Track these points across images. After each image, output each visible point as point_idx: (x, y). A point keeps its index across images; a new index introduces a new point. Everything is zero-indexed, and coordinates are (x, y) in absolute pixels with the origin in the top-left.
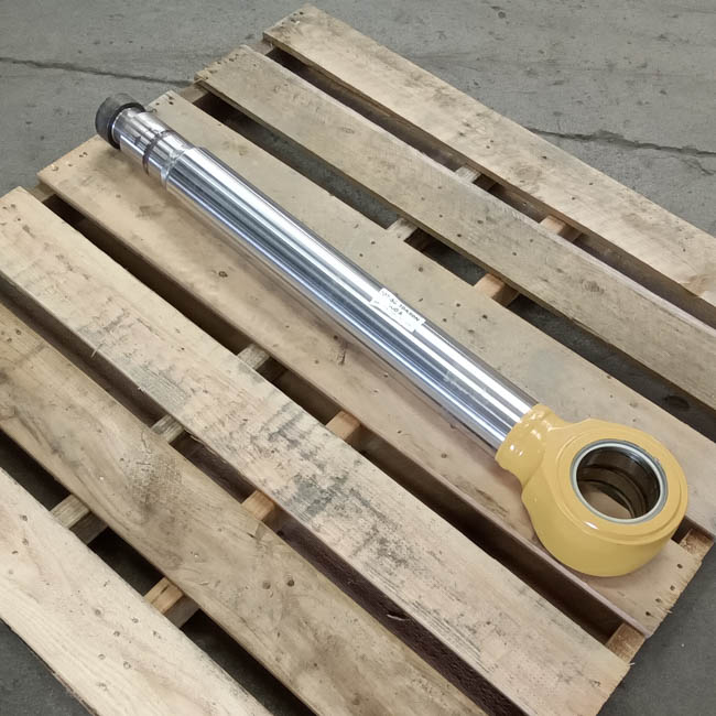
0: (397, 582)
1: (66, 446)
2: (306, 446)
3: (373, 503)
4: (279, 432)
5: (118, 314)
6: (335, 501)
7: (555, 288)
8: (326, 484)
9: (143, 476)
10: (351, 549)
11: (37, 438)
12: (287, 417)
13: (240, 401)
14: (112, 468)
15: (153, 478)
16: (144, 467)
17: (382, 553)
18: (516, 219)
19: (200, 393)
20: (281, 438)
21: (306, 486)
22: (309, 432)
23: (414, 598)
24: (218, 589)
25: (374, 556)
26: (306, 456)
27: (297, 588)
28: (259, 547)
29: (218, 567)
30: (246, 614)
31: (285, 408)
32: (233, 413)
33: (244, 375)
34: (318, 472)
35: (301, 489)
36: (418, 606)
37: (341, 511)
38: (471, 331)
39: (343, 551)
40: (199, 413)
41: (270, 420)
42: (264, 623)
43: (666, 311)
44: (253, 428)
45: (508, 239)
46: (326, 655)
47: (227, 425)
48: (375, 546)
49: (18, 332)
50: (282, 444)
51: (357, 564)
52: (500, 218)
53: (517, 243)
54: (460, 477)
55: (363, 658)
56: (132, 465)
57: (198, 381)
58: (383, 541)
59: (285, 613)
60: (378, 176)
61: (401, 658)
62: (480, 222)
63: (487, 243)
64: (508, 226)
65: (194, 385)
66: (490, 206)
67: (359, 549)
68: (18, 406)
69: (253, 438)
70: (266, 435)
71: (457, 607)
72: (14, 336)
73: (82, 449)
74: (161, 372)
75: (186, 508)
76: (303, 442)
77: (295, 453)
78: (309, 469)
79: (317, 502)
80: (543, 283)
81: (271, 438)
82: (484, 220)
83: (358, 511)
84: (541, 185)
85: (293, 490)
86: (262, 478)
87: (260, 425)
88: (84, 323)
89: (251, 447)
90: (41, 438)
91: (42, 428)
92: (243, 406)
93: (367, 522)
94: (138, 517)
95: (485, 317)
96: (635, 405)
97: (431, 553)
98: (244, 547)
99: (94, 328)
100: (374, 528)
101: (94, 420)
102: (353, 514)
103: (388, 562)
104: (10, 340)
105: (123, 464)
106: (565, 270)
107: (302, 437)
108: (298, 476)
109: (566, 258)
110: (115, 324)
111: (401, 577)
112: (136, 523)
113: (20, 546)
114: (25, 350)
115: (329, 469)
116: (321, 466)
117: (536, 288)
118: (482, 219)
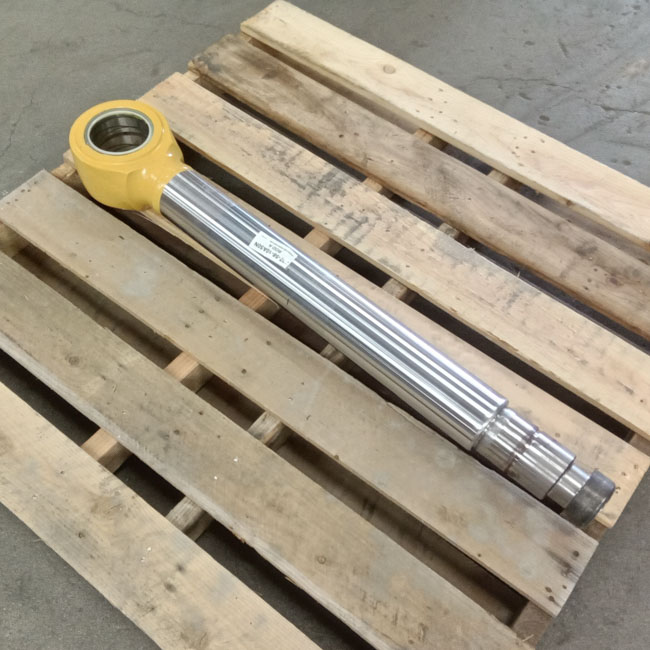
0: (274, 139)
1: (513, 207)
2: (339, 216)
3: (289, 181)
5: (511, 309)
6: (315, 182)
7: (114, 358)
8: (323, 191)
9: (452, 190)
10: (303, 155)
11: (535, 211)
12: (356, 234)
13: (395, 244)
15: (446, 190)
16: (452, 196)
17: (283, 153)
18: (136, 439)
19: (427, 248)
20: (359, 220)
21: (336, 190)
22: (338, 224)
23: (262, 131)
24: (386, 132)
25: (289, 151)
26: (339, 208)
27: (336, 134)
28: (365, 155)
29: (390, 143)
30: (367, 122)
31: (359, 241)
32: (398, 236)
33: (395, 264)
34: (329, 199)
35: (340, 187)
36: (259, 128)
37: (312, 176)
38: (202, 312)
39: (308, 154)
40: (424, 234)
41: (369, 232)
42: (354, 118)
43: (11, 339)
44: (380, 226)
45: (149, 412)
46: (316, 106)
47: (400, 226)
48: (287, 158)
49: (587, 289)
50: (358, 215)
51: (298, 148)
52: (154, 439)
53: (142, 407)
55: (294, 104)
56: (461, 197)
57: (430, 258)
58: (282, 160)
59: (342, 122)
60: (287, 488)
61: (270, 105)
62: (177, 432)
63: (175, 406)
64: (147, 430)
65: (432, 255)
66: (162, 456)
67: (298, 155)
68: (557, 231)
69: (379, 218)
70: (371, 221)
71: (234, 128)
72: (587, 284)
73: (500, 206)
74: (461, 263)
75: (417, 172)
76: (342, 218)
77: (347, 210)
78: (336, 200)
79: (329, 180)
80: (125, 363)
81: (366, 220)
82: (171, 433)
83: (299, 176)
84: (97, 491)
85: (346, 187)
86: (368, 193)
87: (375, 228)
88: (536, 298)
89: (380, 212)
90: (532, 212)
91: (534, 218)
92: (392, 241)
93: (293, 171)
94: (446, 167)
95: (187, 326)
96: (73, 255)
97: (249, 155)
98: (373, 153)
100: (287, 166)
101: (499, 225)
102: (303, 175)
103: (279, 148)
104: (589, 281)
105: (469, 197)
106: (99, 378)
107: (343, 221)
108: (343, 194)
109: (93, 392)
110: (511, 301)
111: (271, 141)
112: (448, 164)
113: (515, 150)
114: (572, 274)
115: (322, 201)
116: (327, 202)
117: (133, 358)
118: (175, 437)
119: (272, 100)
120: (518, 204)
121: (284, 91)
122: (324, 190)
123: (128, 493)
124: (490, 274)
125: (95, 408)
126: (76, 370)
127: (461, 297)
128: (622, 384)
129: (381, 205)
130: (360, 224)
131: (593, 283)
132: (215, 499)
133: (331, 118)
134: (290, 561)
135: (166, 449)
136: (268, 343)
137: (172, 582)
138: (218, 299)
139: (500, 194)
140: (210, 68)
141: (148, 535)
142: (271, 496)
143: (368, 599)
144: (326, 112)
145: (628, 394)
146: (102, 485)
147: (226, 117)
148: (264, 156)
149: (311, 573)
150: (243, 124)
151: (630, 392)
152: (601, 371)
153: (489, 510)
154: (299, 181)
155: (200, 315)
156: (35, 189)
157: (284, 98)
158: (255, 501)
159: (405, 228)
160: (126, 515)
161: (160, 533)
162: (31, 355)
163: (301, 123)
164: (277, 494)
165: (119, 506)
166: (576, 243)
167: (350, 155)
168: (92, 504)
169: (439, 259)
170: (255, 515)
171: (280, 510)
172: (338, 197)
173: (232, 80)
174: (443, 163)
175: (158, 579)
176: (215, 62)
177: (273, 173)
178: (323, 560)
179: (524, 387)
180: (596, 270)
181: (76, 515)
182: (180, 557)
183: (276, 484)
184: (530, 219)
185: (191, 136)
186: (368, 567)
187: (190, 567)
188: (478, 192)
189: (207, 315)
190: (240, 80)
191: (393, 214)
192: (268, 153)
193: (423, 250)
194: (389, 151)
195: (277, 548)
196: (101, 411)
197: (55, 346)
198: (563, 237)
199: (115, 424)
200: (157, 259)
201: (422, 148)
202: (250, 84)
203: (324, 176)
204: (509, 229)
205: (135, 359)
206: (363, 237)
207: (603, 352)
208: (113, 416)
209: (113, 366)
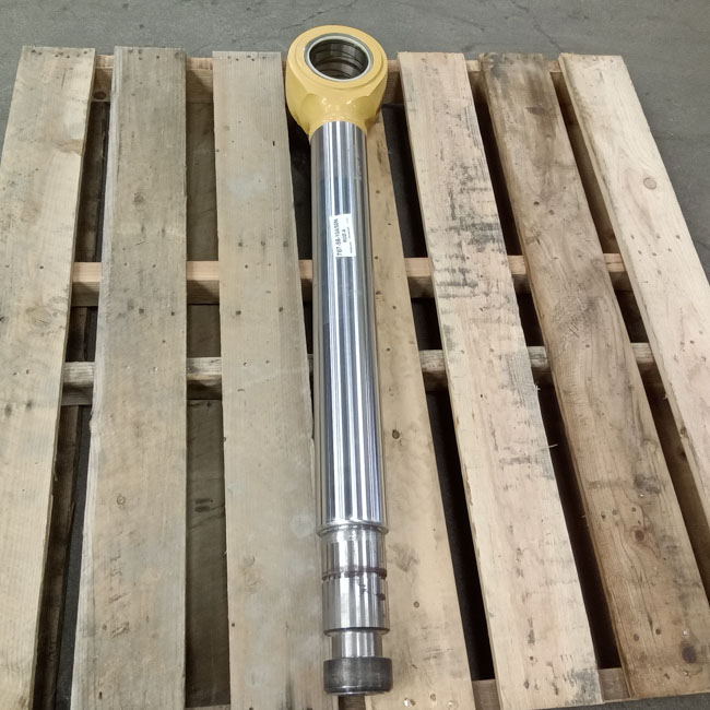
0: (477, 162)
1: (620, 387)
2: (457, 264)
3: (448, 204)
4: (466, 284)
5: (510, 467)
6: (469, 221)
7: (165, 222)
8: (467, 235)
9: (581, 325)
10: (485, 193)
11: (638, 408)
12: (451, 290)
13: (473, 325)
14: (598, 345)
15: (575, 321)
16: (575, 330)
17: (471, 179)
18: (111, 290)
19: (497, 352)
20: (469, 281)
21: (479, 242)
22: (446, 270)
23: (475, 149)
24: (581, 231)
25: (477, 181)
26: (463, 258)
27: (534, 198)
28: (539, 234)
29: (573, 241)
30: (574, 210)
31: (448, 297)
32: (486, 321)
33: (454, 340)
34: (464, 244)
35: (485, 242)
36: (476, 144)
37: (472, 215)
38: (263, 244)
39: (491, 195)
40: (509, 339)
41: (465, 297)
42: (567, 198)
43: (120, 151)
45: (141, 280)
46: (545, 163)
47: (497, 315)
48: (469, 185)
49: (604, 517)
50: (471, 277)
51: (489, 184)
52: (122, 301)
53: (141, 272)
54: (383, 176)
55: (528, 148)
56: (582, 338)
57: (491, 362)
58: (464, 183)
59: (552, 193)
60: (162, 425)
62: (141, 311)
63: (163, 291)
64: (126, 290)
65: (496, 362)
66: (112, 317)
67: (481, 189)
68: (639, 444)
69: (487, 294)
70: (476, 290)
71: (456, 130)
72: (608, 514)
73: (610, 376)
74: (513, 390)
75: (567, 285)
76: (456, 268)
77: (468, 265)
78: (467, 250)
79: (482, 229)
80: (168, 231)
81: (474, 285)
82: (137, 309)
83: (461, 207)
84: (46, 300)
85: (490, 246)
87: (474, 299)
88: (544, 479)
89: (494, 289)
90: (635, 407)
91: (630, 413)
92: (474, 320)
93: (462, 199)
94: (601, 303)
95: (240, 244)
96: (227, 128)
97: (442, 159)
98: (547, 238)
99: (539, 469)
100: (462, 191)
101: (588, 390)
102: (467, 208)
103: (472, 172)
104: (615, 512)
105: (589, 344)
106: (139, 227)
108: (479, 251)
109: (124, 233)
110: (518, 460)
111: (472, 162)
112: (605, 302)
113: (687, 343)
114: (607, 491)
115: (456, 239)
116: (460, 245)
117: (178, 232)
118: (136, 313)
119: (514, 131)
120: (630, 388)
121: (532, 131)
122: (469, 233)
123: (62, 320)
124: (528, 423)
125: (113, 244)
126: (132, 207)
127: (477, 417)
128: (531, 625)
129: (502, 284)
130: (465, 284)
131: (617, 517)
132: (108, 381)
133: (547, 182)
134: (100, 477)
135: (120, 315)
136: (281, 310)
137: (14, 407)
138: (286, 245)
139: (623, 367)
140: (492, 69)
141: (39, 362)
142: (145, 419)
143: (116, 563)
144: (547, 175)
145: (526, 640)
146: (54, 299)
147: (459, 116)
148: (452, 169)
149: (102, 501)
150: (466, 132)
151: (531, 640)
152: (526, 596)
153: (286, 600)
154: (457, 211)
155: (258, 245)
156: (259, 62)
157: (526, 137)
158: (131, 410)
159: (499, 319)
160: (43, 335)
161: (46, 367)
162: (118, 172)
163: (515, 168)
164: (150, 422)
165: (46, 324)
166: (644, 469)
167: (526, 224)
168: (32, 305)
169: (497, 370)
170: (119, 420)
171: (138, 435)
172: (473, 248)
173: (500, 91)
174: (602, 297)
175: (8, 397)
176: (502, 67)
177: (444, 188)
178: (121, 501)
179: (438, 538)
180: (634, 510)
181: (16, 304)
182: (38, 398)
183: (159, 413)
184: (626, 411)
185: (414, 110)
186: (144, 541)
187: (36, 411)
188: (603, 347)
189: (264, 249)
190: (506, 96)
191: (503, 300)
192: (458, 170)
193: (492, 351)
194: (564, 249)
195: (103, 457)
196: (113, 250)
197: (140, 179)
198: (638, 454)
199: (110, 266)
200: (279, 179)
201: (596, 269)
202: (511, 105)
203: (483, 223)
204: (592, 401)
205: (178, 235)
206: (454, 296)
207: (549, 582)
208: (116, 260)
209: (158, 226)
